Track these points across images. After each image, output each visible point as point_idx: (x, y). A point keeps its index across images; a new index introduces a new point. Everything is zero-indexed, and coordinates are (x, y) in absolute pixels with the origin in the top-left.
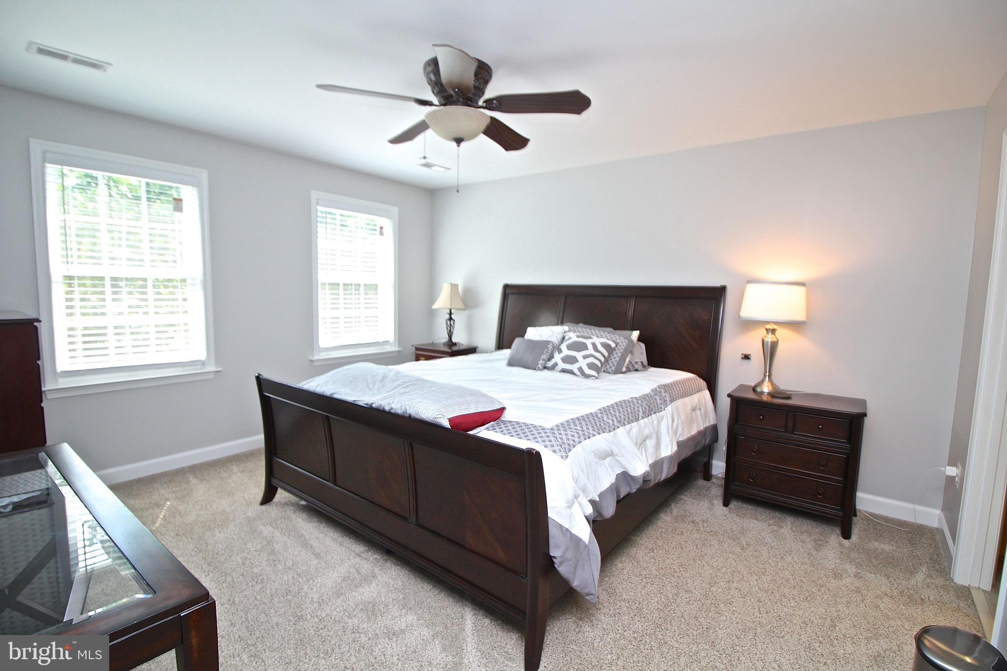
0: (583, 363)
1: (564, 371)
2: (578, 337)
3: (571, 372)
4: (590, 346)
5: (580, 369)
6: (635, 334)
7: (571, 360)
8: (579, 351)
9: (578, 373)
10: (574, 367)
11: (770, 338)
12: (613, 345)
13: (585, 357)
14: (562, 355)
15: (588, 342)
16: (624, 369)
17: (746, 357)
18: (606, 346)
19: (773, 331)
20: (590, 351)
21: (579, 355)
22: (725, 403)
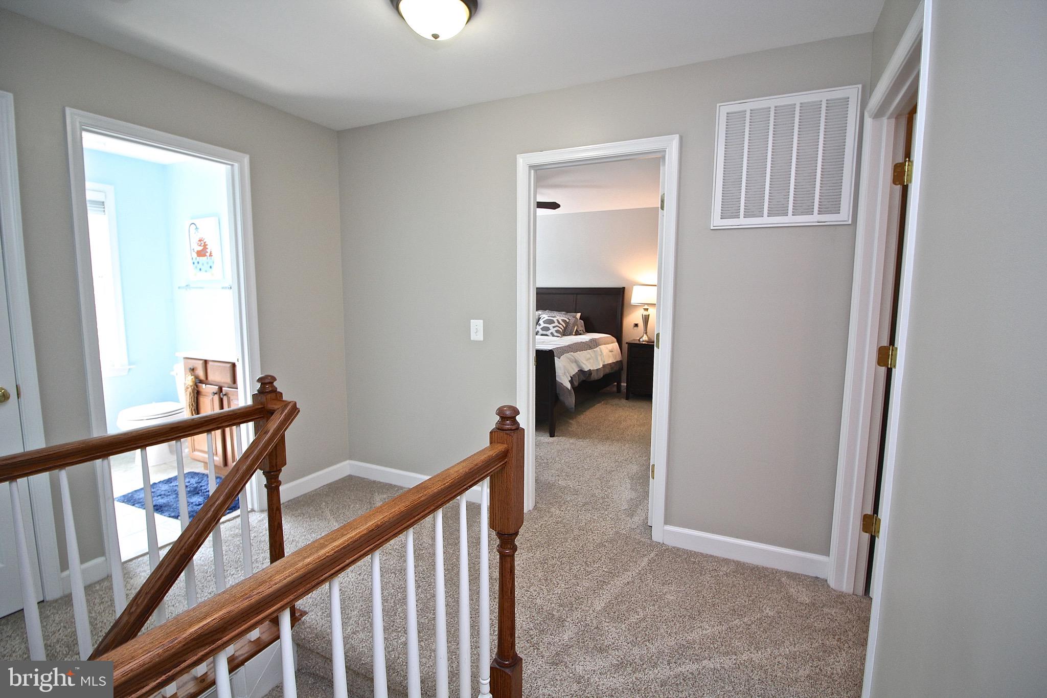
0: (553, 330)
1: (542, 335)
2: (549, 317)
3: (547, 335)
4: (556, 321)
5: (552, 333)
6: (579, 314)
7: (547, 329)
8: (550, 324)
9: (550, 335)
10: (548, 333)
11: (646, 313)
12: (568, 321)
13: (554, 327)
14: (541, 327)
15: (555, 319)
16: (574, 334)
17: (636, 325)
18: (563, 320)
19: (647, 310)
20: (556, 324)
21: (551, 326)
22: (625, 347)
